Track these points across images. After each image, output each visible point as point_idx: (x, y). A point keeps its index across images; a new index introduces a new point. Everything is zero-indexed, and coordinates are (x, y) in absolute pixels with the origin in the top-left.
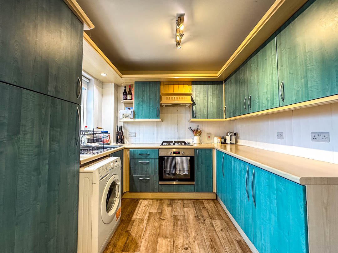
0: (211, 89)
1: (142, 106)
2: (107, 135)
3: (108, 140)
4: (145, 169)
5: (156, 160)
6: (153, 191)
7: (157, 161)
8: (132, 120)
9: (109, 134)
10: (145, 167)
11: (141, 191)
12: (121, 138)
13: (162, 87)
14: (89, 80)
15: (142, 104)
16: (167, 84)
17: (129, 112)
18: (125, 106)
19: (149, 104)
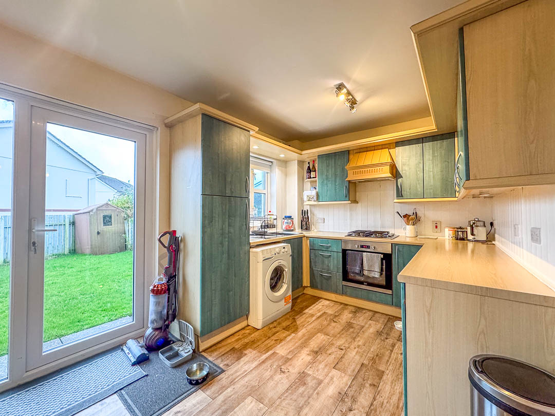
0: (430, 149)
1: (327, 184)
2: (290, 221)
3: (291, 225)
4: (326, 262)
5: (339, 253)
6: (336, 292)
7: (341, 254)
8: (316, 203)
9: (293, 219)
10: (326, 261)
11: (322, 289)
12: (306, 224)
13: (351, 156)
14: (272, 162)
15: (327, 183)
16: (358, 153)
17: (314, 193)
18: (312, 186)
19: (335, 181)
